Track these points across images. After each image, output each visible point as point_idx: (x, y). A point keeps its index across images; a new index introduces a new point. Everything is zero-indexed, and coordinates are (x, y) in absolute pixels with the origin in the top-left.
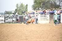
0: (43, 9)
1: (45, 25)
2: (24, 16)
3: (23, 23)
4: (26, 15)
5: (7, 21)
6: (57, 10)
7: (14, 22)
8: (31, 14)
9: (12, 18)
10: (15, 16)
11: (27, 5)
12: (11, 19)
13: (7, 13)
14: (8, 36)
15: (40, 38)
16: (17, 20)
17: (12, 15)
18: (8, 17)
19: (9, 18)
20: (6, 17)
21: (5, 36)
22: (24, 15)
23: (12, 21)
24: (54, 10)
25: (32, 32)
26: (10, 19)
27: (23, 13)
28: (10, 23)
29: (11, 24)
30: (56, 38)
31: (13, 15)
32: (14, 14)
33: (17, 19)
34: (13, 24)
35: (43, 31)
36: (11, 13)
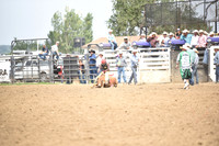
0: (146, 32)
1: (156, 87)
2: (80, 56)
3: (76, 83)
4: (86, 52)
5: (21, 73)
6: (196, 34)
7: (44, 79)
8: (105, 48)
9: (38, 64)
10: (48, 57)
11: (89, 15)
12: (35, 68)
13: (20, 45)
14: (23, 128)
15: (136, 134)
16: (57, 71)
17: (36, 53)
18: (22, 60)
19: (28, 64)
20: (18, 61)
21: (13, 129)
22: (82, 52)
23: (37, 73)
24: (186, 35)
25: (109, 113)
26: (30, 68)
27: (76, 45)
28: (29, 81)
29: (35, 85)
30: (193, 132)
31: (41, 52)
32: (43, 50)
33: (55, 67)
34: (41, 85)
35: (148, 111)
36: (34, 46)
